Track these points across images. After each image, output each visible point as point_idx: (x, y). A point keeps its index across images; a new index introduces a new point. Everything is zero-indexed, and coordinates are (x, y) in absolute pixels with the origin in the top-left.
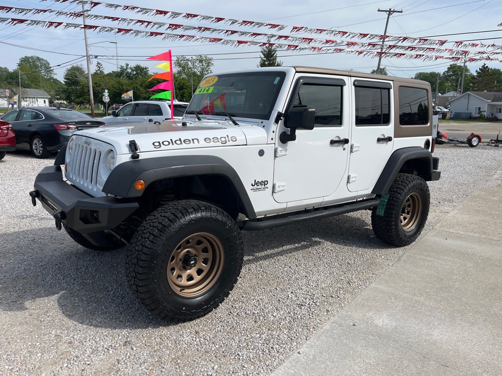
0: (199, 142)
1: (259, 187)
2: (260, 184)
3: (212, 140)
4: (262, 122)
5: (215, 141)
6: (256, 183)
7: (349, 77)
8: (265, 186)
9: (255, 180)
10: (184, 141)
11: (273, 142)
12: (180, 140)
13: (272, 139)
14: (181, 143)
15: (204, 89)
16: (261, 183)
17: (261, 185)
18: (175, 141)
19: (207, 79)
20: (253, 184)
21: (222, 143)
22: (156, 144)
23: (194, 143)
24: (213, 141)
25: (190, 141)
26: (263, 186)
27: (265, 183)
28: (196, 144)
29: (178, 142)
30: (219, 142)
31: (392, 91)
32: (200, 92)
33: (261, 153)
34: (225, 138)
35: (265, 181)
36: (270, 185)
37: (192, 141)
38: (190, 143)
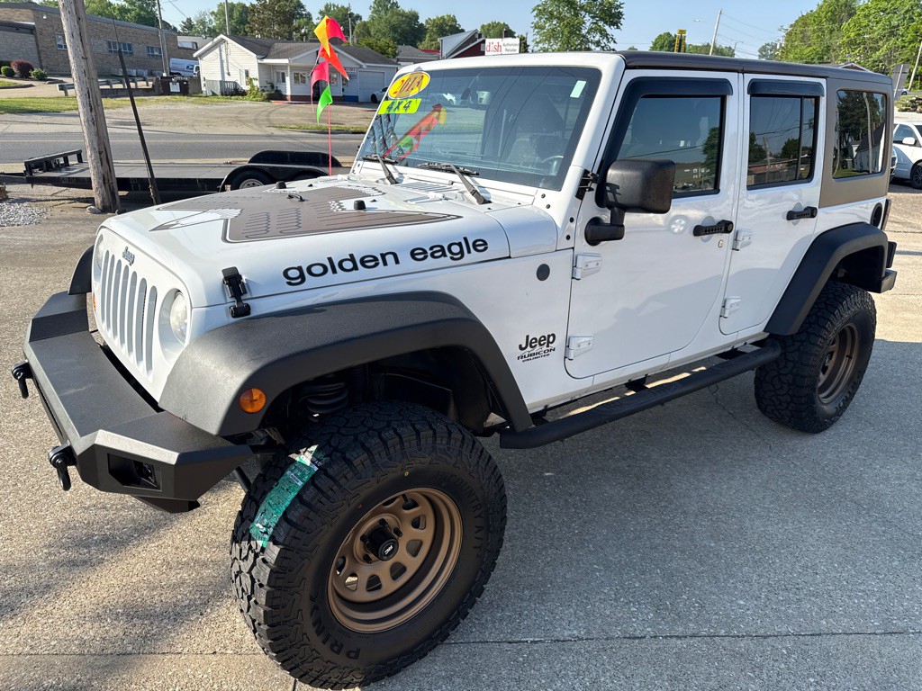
0: (397, 262)
1: (535, 351)
2: (537, 345)
3: (429, 252)
4: (544, 196)
5: (436, 255)
6: (530, 343)
7: (740, 75)
8: (548, 346)
9: (528, 337)
10: (363, 261)
11: (570, 244)
12: (352, 258)
13: (568, 237)
14: (355, 268)
15: (399, 104)
16: (540, 341)
17: (540, 345)
18: (340, 264)
19: (405, 78)
20: (524, 346)
21: (452, 258)
22: (291, 273)
23: (385, 264)
24: (432, 255)
25: (375, 259)
26: (545, 348)
27: (548, 340)
28: (391, 267)
29: (348, 265)
30: (445, 256)
31: (823, 101)
32: (389, 108)
33: (543, 272)
34: (460, 244)
35: (549, 336)
36: (559, 343)
37: (380, 261)
38: (376, 265)
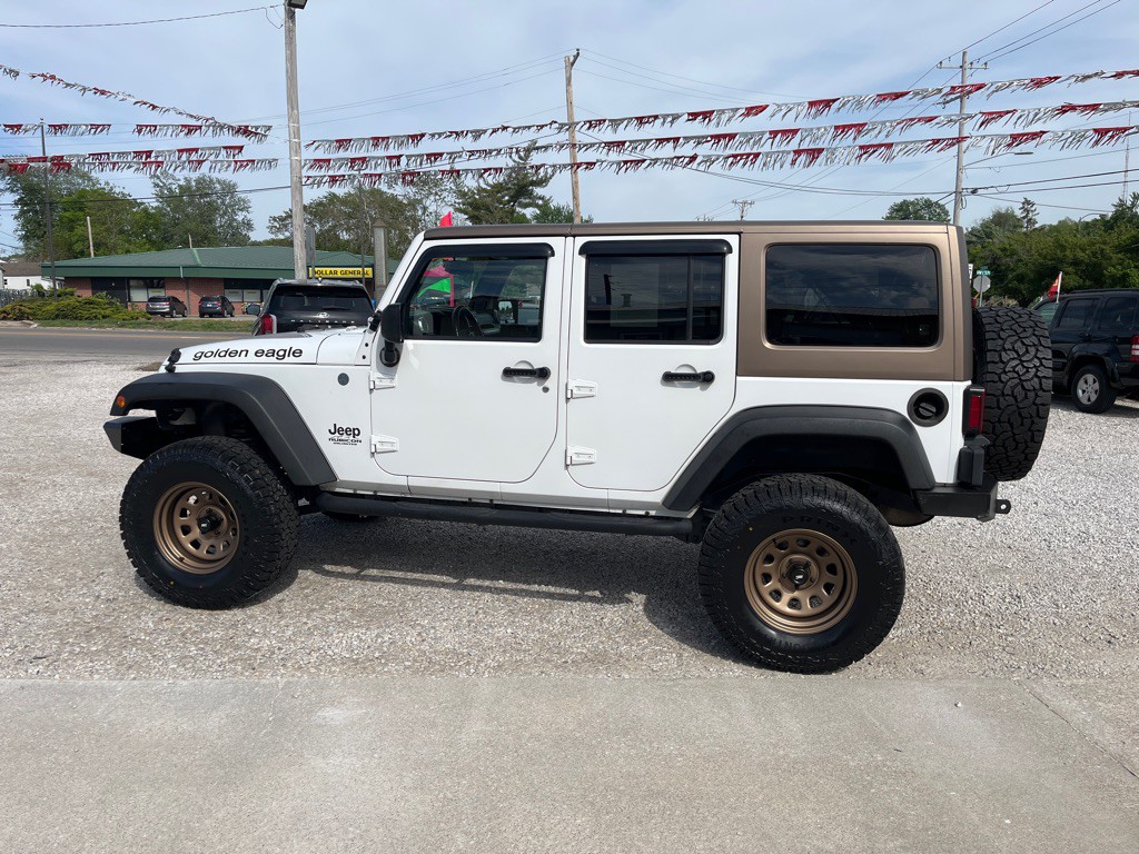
0: (246, 356)
1: (342, 438)
2: (345, 433)
5: (269, 355)
6: (337, 430)
7: (570, 238)
8: (354, 437)
9: (335, 424)
10: (230, 353)
11: (366, 362)
12: (227, 351)
13: (364, 357)
14: (225, 355)
16: (347, 431)
17: (347, 434)
18: (220, 353)
20: (332, 431)
22: (198, 355)
24: (266, 355)
27: (354, 432)
28: (242, 358)
30: (274, 356)
31: (732, 262)
33: (343, 380)
34: (285, 350)
35: (354, 429)
36: (364, 438)
37: (238, 354)
38: (235, 356)
